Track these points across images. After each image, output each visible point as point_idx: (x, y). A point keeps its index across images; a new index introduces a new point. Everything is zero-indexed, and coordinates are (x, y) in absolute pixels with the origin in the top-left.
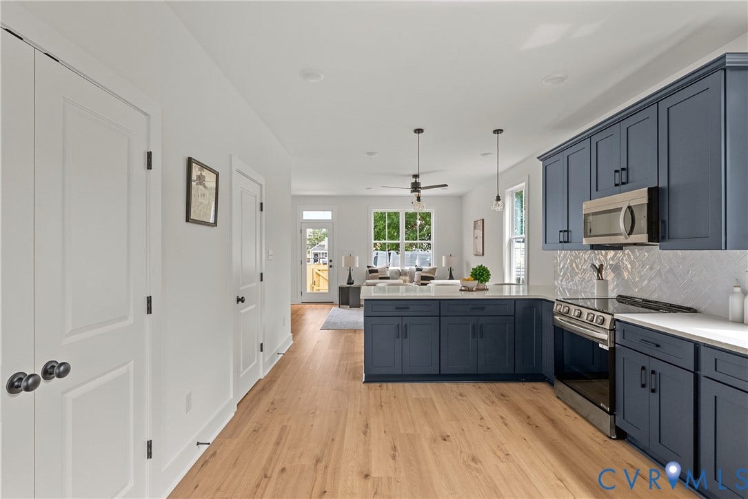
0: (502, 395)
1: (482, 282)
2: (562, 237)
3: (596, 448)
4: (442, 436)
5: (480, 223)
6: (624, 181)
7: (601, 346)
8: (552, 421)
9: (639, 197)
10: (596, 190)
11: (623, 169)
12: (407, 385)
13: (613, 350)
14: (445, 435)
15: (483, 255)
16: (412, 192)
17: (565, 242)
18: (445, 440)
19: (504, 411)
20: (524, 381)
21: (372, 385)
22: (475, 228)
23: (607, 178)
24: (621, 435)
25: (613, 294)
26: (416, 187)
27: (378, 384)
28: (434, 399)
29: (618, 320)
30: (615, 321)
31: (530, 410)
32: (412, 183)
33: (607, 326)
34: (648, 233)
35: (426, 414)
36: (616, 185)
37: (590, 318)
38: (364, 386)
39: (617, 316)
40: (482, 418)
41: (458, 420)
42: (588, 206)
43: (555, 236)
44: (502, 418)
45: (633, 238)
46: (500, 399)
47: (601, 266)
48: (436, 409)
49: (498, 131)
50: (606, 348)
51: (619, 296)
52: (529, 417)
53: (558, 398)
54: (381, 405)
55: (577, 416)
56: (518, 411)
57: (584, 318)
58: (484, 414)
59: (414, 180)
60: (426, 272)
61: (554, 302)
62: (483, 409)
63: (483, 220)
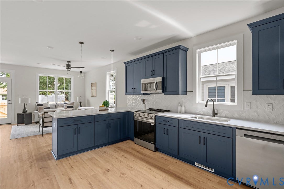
0: (119, 148)
1: (107, 107)
2: (133, 90)
3: (153, 156)
4: (106, 170)
5: (94, 84)
6: (154, 74)
7: (151, 124)
8: (138, 152)
9: (159, 79)
10: (145, 77)
11: (154, 71)
12: (80, 155)
13: (155, 125)
14: (107, 169)
15: (96, 96)
16: (67, 68)
17: (134, 92)
18: (108, 171)
19: (123, 154)
20: (123, 141)
21: (62, 160)
22: (92, 86)
23: (149, 72)
24: (157, 150)
25: (148, 108)
26: (69, 67)
27: (65, 159)
28: (95, 157)
29: (156, 116)
30: (155, 116)
31: (130, 150)
32: (67, 65)
33: (153, 117)
34: (162, 90)
35: (95, 164)
36: (152, 75)
37: (148, 116)
38: (57, 162)
39: (156, 114)
40: (117, 158)
41: (109, 162)
42: (143, 81)
43: (130, 90)
44: (123, 156)
45: (158, 91)
46: (119, 149)
47: (144, 100)
48: (97, 160)
49: (112, 51)
50: (153, 124)
51: (150, 109)
52: (131, 153)
53: (135, 144)
54: (72, 167)
55: (143, 148)
56: (126, 151)
58: (117, 157)
59: (68, 63)
60: (69, 104)
61: (134, 112)
62: (115, 155)
63: (96, 83)
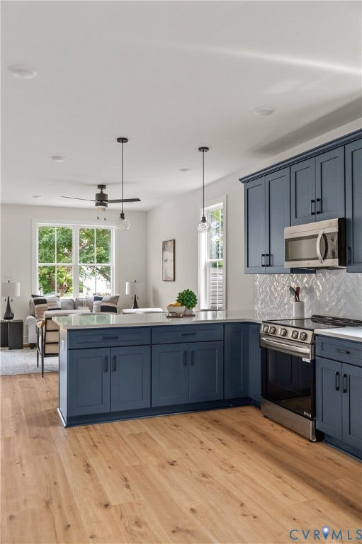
0: (215, 421)
1: (188, 307)
2: (265, 261)
4: (169, 462)
5: (170, 245)
6: (318, 212)
7: (304, 359)
8: (264, 436)
9: (329, 226)
10: (294, 218)
11: (318, 200)
12: (117, 424)
13: (314, 361)
14: (171, 461)
15: (175, 279)
16: (97, 205)
17: (267, 266)
18: (172, 465)
19: (222, 435)
20: (233, 407)
22: (164, 249)
23: (305, 207)
24: (320, 437)
26: (101, 200)
27: (83, 427)
28: (149, 432)
29: (317, 335)
30: (315, 336)
31: (243, 430)
32: (97, 196)
33: (309, 340)
34: (338, 257)
35: (145, 446)
36: (313, 214)
37: (294, 336)
38: (66, 430)
39: (317, 331)
40: (202, 442)
41: (179, 447)
42: (289, 232)
43: (257, 259)
44: (220, 439)
45: (328, 262)
46: (214, 424)
47: (298, 288)
48: (155, 441)
49: (204, 149)
50: (308, 360)
51: (313, 316)
52: (243, 436)
53: (266, 417)
54: (95, 446)
55: (283, 429)
56: (231, 431)
57: (289, 336)
58: (203, 439)
61: (260, 325)
62: (200, 434)
63: (174, 241)
